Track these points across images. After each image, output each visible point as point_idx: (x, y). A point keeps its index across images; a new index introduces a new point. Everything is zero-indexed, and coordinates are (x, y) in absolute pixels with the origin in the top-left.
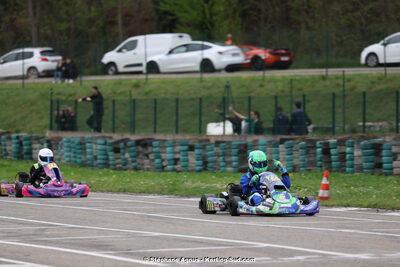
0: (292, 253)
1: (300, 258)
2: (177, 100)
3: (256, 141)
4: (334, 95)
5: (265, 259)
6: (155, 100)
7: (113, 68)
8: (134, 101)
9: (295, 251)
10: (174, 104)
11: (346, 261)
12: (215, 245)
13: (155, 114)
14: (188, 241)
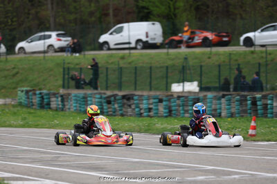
0: (230, 173)
2: (151, 68)
3: (206, 96)
5: (212, 177)
6: (136, 68)
7: (107, 46)
8: (121, 68)
9: (232, 172)
10: (149, 70)
11: (267, 179)
12: (177, 168)
13: (135, 78)
14: (158, 164)
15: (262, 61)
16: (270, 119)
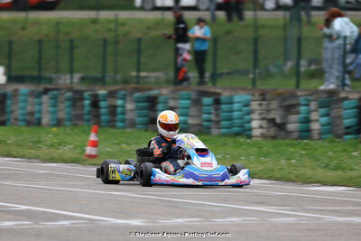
0: (56, 217)
3: (16, 91)
4: (105, 41)
15: (109, 36)
16: (120, 131)
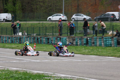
1: (25, 61)
4: (28, 28)
11: (34, 62)
